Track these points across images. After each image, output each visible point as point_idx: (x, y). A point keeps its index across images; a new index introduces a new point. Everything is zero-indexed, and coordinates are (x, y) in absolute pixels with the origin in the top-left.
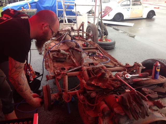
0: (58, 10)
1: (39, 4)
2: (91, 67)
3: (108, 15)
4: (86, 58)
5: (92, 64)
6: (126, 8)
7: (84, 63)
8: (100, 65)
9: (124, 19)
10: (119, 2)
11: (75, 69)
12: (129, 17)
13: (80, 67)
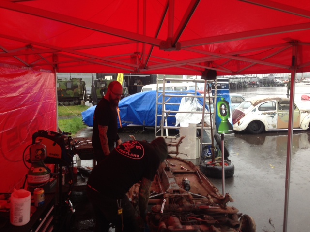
0: (158, 115)
1: (132, 108)
2: (175, 194)
3: (237, 124)
4: (173, 184)
5: (178, 191)
6: (268, 114)
7: (168, 189)
8: (186, 194)
9: (267, 130)
10: (255, 103)
11: (157, 195)
12: (275, 127)
13: (162, 193)
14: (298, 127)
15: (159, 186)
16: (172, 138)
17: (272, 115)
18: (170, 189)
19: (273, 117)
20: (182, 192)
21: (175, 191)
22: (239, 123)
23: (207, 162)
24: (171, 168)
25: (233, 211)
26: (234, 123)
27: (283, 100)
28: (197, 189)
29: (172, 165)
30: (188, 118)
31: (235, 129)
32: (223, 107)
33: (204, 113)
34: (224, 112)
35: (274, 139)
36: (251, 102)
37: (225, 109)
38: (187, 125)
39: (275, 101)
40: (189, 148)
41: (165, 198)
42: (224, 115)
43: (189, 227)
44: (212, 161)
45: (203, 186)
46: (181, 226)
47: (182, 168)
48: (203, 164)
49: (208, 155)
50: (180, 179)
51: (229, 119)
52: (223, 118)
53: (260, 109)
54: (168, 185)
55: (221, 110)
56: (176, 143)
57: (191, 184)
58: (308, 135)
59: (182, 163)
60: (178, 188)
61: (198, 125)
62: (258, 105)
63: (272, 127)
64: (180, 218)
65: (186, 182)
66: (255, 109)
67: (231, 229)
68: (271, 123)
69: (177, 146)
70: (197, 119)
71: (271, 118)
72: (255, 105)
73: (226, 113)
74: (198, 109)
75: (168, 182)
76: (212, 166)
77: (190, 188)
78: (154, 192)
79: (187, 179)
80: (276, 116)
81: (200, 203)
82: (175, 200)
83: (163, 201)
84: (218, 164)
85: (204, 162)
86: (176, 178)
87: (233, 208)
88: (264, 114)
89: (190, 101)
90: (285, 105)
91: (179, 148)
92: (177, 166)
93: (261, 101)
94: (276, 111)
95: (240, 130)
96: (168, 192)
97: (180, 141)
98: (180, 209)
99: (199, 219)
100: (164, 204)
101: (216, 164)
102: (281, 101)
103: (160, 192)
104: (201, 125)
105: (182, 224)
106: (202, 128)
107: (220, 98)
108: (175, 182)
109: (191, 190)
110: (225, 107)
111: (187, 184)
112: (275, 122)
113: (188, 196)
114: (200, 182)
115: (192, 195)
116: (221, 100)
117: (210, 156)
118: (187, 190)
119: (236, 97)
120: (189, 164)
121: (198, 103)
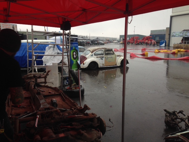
0: (29, 59)
2: (47, 111)
3: (82, 64)
4: (44, 103)
5: (48, 109)
6: (100, 57)
7: (40, 108)
8: (55, 109)
9: (99, 67)
10: (92, 51)
11: (31, 114)
12: (103, 65)
13: (35, 112)
14: (115, 65)
15: (32, 107)
16: (40, 74)
17: (102, 58)
18: (42, 108)
19: (102, 59)
20: (52, 109)
21: (46, 109)
22: (83, 64)
23: (66, 87)
24: (41, 93)
25: (93, 116)
26: (81, 64)
27: (107, 49)
28: (62, 105)
29: (42, 91)
30: (51, 60)
31: (81, 67)
32: (75, 53)
33: (63, 56)
34: (75, 56)
35: (103, 72)
36: (90, 50)
37: (76, 55)
38: (52, 64)
39: (103, 50)
40: (53, 79)
41: (38, 115)
42: (75, 59)
43: (62, 135)
44: (70, 87)
45: (66, 103)
46: (54, 136)
47: (50, 93)
48: (64, 89)
49: (66, 84)
50: (49, 100)
51: (78, 61)
52: (75, 61)
53: (95, 55)
54: (40, 105)
55: (73, 55)
56: (44, 76)
57: (57, 102)
58: (120, 69)
59: (49, 89)
60: (48, 106)
61: (59, 64)
62: (94, 52)
63: (102, 65)
64: (53, 128)
65: (54, 102)
66: (93, 54)
67: (93, 129)
68: (101, 63)
69: (45, 78)
70: (58, 60)
71: (101, 60)
72: (92, 52)
73: (76, 57)
74: (58, 53)
75: (40, 103)
76: (70, 90)
77: (57, 105)
78: (28, 112)
79: (54, 99)
80: (104, 59)
81: (67, 114)
82: (47, 115)
83: (37, 117)
84: (74, 88)
85: (64, 88)
86: (46, 99)
87: (93, 114)
88: (98, 57)
89: (52, 49)
90: (108, 52)
91: (47, 79)
92: (46, 91)
93: (95, 50)
94: (104, 55)
95: (85, 68)
96: (40, 111)
97: (47, 74)
98: (52, 121)
99: (69, 126)
100: (37, 119)
101: (72, 89)
102: (106, 50)
103: (33, 111)
104: (61, 64)
105: (55, 133)
106: (63, 66)
107: (73, 47)
108: (45, 102)
109: (58, 106)
110: (76, 53)
111: (55, 103)
112: (104, 63)
113: (57, 111)
114: (64, 100)
115: (60, 110)
116: (73, 49)
117: (68, 84)
118: (55, 107)
119: (81, 48)
120: (55, 89)
121: (58, 50)
